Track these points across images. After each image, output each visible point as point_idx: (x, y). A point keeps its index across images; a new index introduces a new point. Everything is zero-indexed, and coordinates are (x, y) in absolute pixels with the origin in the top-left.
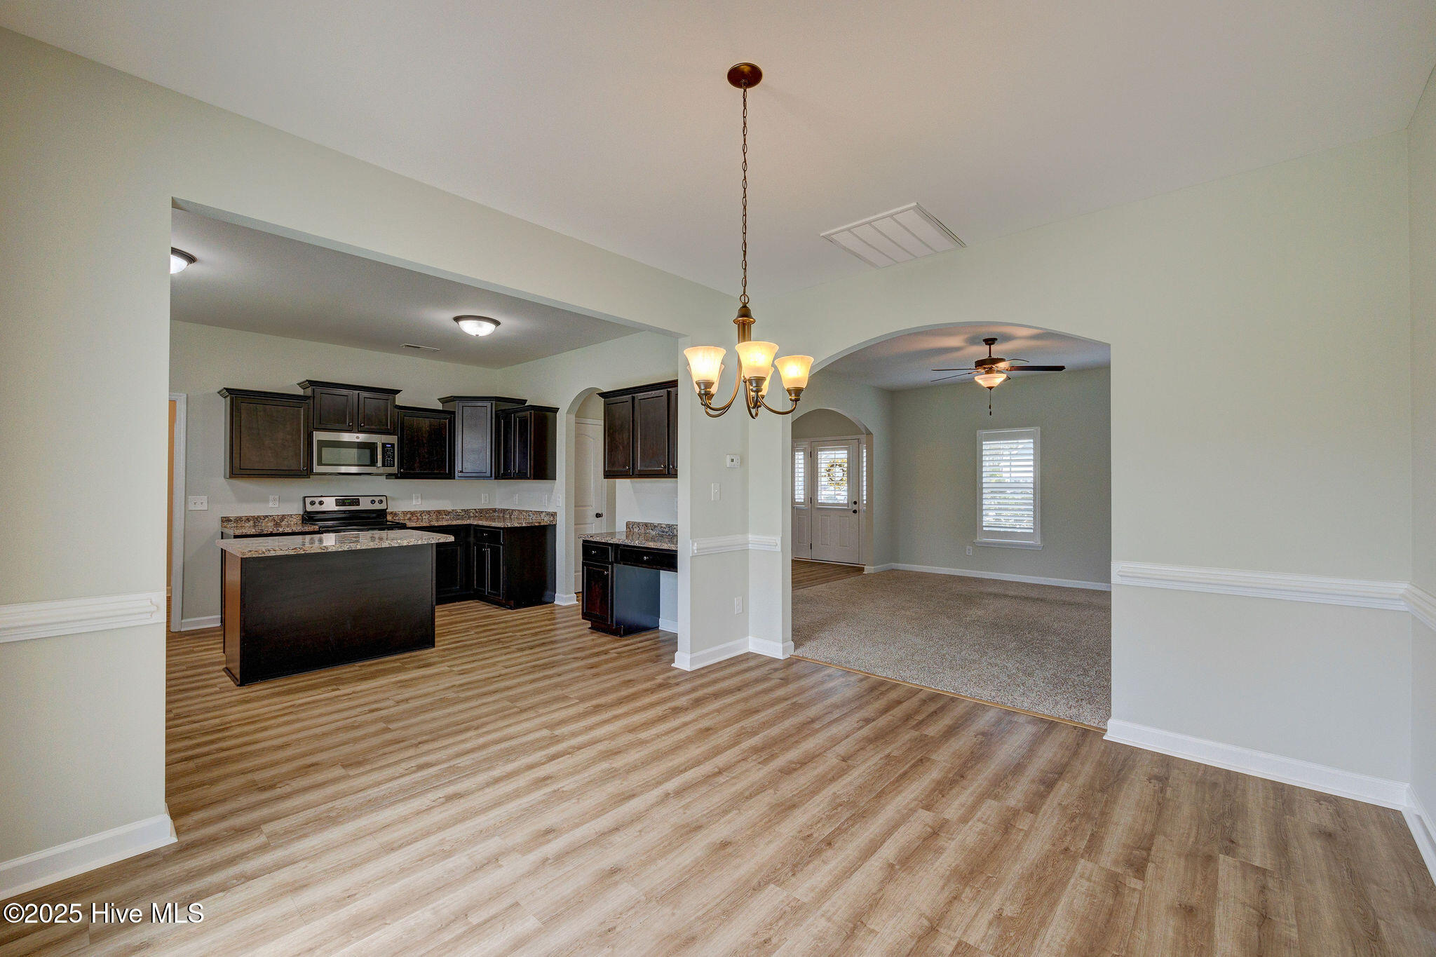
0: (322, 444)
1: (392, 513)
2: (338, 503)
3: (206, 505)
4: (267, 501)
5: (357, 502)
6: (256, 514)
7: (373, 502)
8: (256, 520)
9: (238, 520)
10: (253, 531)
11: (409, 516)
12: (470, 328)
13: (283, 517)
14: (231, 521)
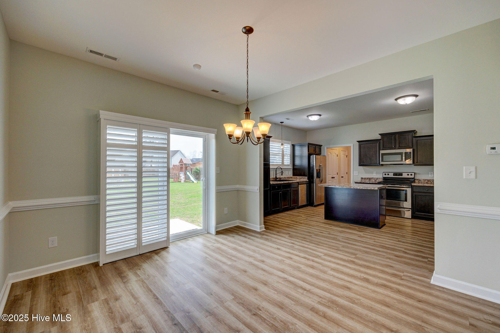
0: (383, 154)
1: (418, 179)
2: (394, 175)
3: (357, 174)
4: (373, 173)
5: (401, 174)
6: (370, 177)
7: (408, 175)
8: (370, 179)
9: (365, 179)
10: (368, 182)
11: (426, 181)
12: (401, 102)
13: (377, 179)
14: (363, 179)
